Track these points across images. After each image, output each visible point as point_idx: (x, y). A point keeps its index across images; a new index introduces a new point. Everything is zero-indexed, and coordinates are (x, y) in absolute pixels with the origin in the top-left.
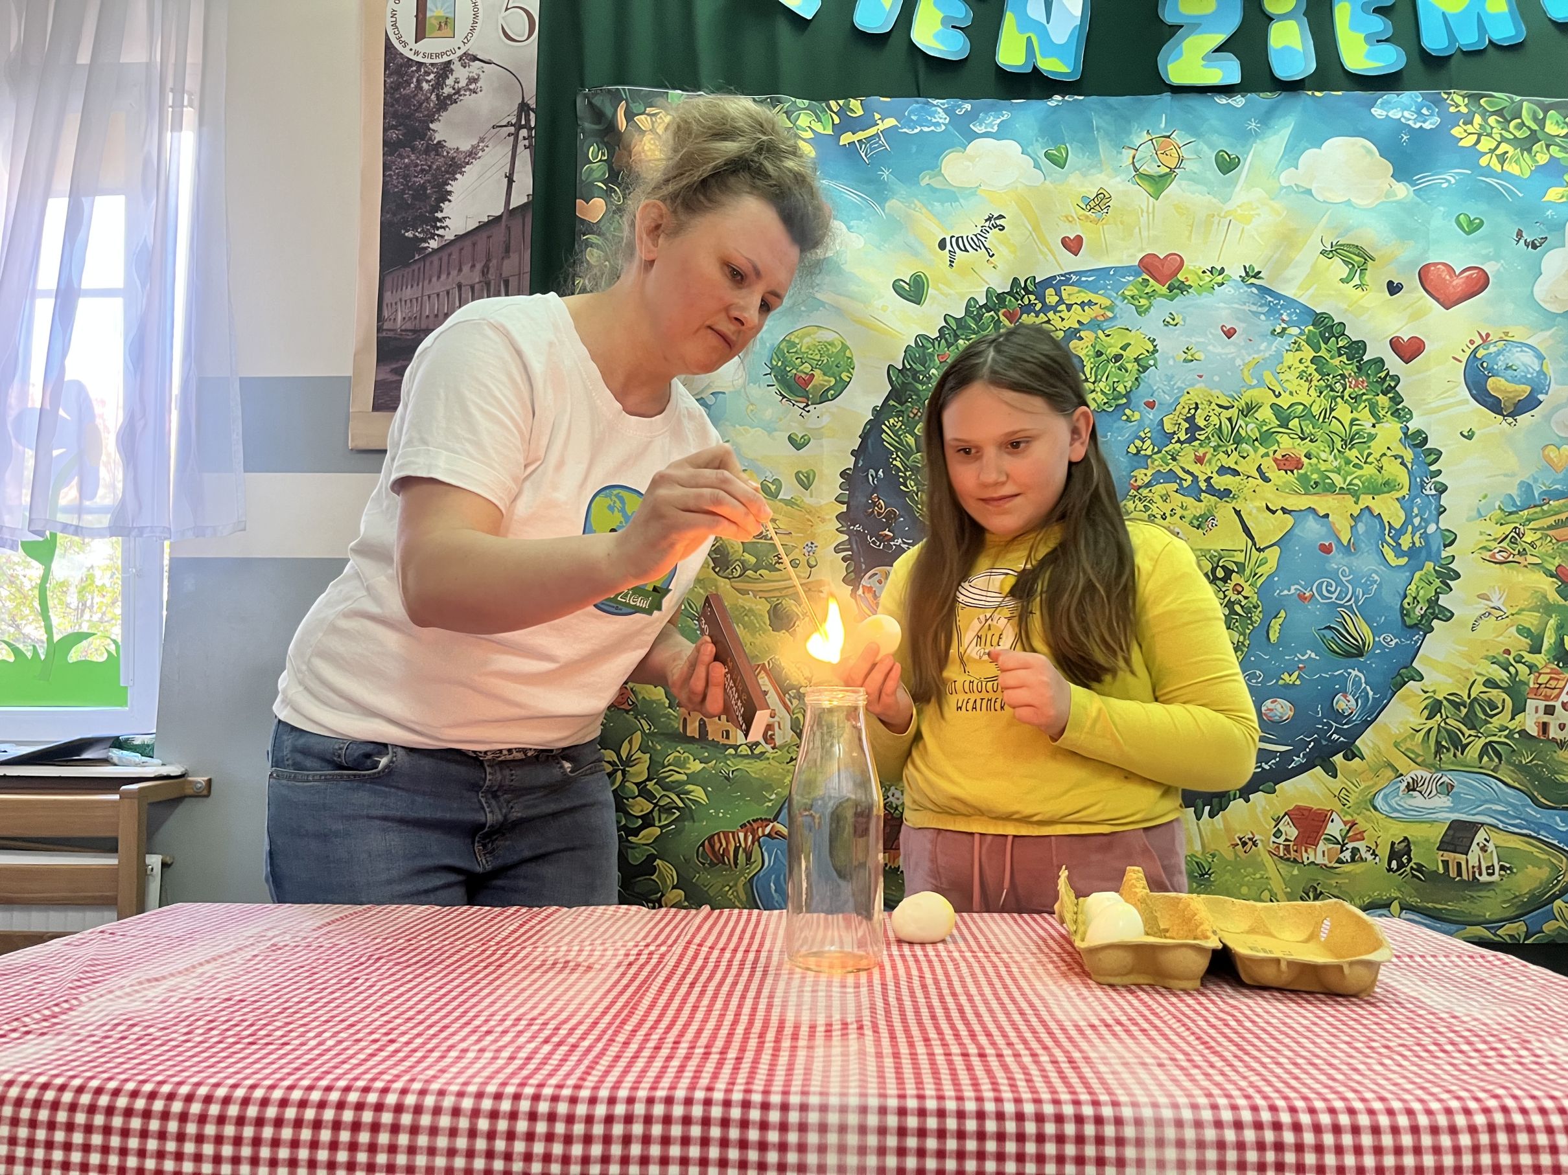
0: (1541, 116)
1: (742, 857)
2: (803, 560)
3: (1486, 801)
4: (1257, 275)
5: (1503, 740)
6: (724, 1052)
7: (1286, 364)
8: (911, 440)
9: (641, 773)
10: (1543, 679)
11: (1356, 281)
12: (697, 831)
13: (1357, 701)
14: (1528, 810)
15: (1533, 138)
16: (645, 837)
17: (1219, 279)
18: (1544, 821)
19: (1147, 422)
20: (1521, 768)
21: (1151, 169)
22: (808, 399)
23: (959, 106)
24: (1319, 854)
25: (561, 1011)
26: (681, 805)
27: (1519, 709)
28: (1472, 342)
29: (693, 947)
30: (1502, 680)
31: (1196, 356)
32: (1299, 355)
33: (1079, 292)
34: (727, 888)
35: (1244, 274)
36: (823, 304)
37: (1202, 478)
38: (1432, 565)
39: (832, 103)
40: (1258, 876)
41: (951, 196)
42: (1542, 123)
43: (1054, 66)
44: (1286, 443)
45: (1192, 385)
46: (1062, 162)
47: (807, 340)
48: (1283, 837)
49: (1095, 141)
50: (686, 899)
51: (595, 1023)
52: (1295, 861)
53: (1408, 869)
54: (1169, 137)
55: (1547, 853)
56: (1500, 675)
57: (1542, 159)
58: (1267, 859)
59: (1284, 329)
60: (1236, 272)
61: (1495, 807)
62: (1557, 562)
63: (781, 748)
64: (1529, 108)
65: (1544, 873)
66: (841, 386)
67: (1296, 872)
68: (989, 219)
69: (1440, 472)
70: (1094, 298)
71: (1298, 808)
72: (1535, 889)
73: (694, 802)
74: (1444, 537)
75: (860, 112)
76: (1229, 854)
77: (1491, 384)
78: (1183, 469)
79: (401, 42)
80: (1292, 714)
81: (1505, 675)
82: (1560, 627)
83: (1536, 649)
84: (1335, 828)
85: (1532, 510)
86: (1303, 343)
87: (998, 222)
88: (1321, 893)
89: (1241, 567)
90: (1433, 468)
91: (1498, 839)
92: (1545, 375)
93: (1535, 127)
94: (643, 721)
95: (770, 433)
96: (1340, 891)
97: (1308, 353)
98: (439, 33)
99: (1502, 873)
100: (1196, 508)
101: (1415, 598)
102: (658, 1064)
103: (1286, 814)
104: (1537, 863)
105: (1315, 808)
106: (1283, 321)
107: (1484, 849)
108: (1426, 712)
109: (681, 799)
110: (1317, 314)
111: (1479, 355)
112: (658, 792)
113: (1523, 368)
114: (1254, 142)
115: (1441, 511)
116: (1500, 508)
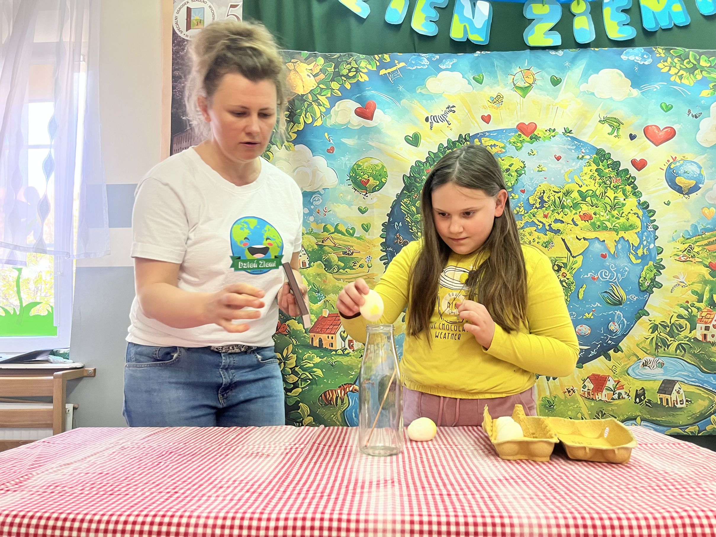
0: (698, 58)
1: (339, 401)
2: (366, 264)
3: (680, 371)
4: (570, 132)
5: (686, 342)
6: (329, 495)
7: (584, 172)
8: (414, 209)
9: (292, 364)
10: (704, 314)
11: (615, 134)
12: (319, 390)
13: (619, 325)
14: (699, 374)
15: (695, 68)
16: (295, 393)
17: (553, 134)
18: (706, 379)
19: (522, 199)
20: (694, 355)
21: (521, 84)
22: (367, 191)
23: (434, 57)
24: (603, 396)
25: (255, 476)
26: (311, 378)
27: (693, 328)
28: (668, 161)
29: (316, 445)
30: (685, 315)
31: (543, 169)
32: (590, 168)
33: (490, 140)
34: (333, 416)
35: (564, 132)
36: (373, 147)
37: (547, 224)
38: (652, 263)
39: (376, 56)
40: (575, 406)
41: (430, 97)
42: (698, 61)
43: (477, 38)
44: (585, 208)
45: (542, 182)
46: (481, 81)
47: (366, 164)
48: (587, 388)
49: (496, 71)
50: (314, 421)
51: (270, 482)
52: (593, 399)
53: (644, 402)
54: (529, 70)
55: (707, 394)
56: (684, 313)
57: (699, 77)
58: (580, 399)
59: (583, 156)
60: (560, 130)
61: (683, 373)
62: (709, 260)
63: (357, 351)
64: (693, 54)
65: (706, 403)
66: (382, 185)
67: (593, 404)
68: (448, 108)
69: (655, 220)
70: (497, 143)
71: (593, 375)
72: (702, 410)
73: (317, 376)
74: (658, 250)
75: (389, 60)
76: (561, 396)
77: (678, 180)
78: (538, 221)
79: (180, 31)
80: (589, 332)
81: (686, 312)
82: (711, 290)
83: (700, 301)
84: (610, 384)
85: (697, 237)
86: (592, 162)
87: (452, 109)
88: (605, 414)
89: (565, 265)
90: (652, 218)
91: (685, 388)
92: (702, 175)
93: (695, 63)
94: (293, 340)
95: (350, 207)
96: (613, 413)
97: (594, 167)
98: (197, 27)
99: (687, 403)
100: (544, 238)
101: (645, 278)
102: (299, 501)
103: (588, 377)
104: (703, 399)
105: (601, 375)
106: (583, 152)
107: (678, 392)
108: (651, 330)
109: (311, 375)
110: (598, 149)
111: (672, 167)
112: (300, 372)
113: (692, 172)
114: (568, 72)
115: (656, 238)
116: (683, 236)
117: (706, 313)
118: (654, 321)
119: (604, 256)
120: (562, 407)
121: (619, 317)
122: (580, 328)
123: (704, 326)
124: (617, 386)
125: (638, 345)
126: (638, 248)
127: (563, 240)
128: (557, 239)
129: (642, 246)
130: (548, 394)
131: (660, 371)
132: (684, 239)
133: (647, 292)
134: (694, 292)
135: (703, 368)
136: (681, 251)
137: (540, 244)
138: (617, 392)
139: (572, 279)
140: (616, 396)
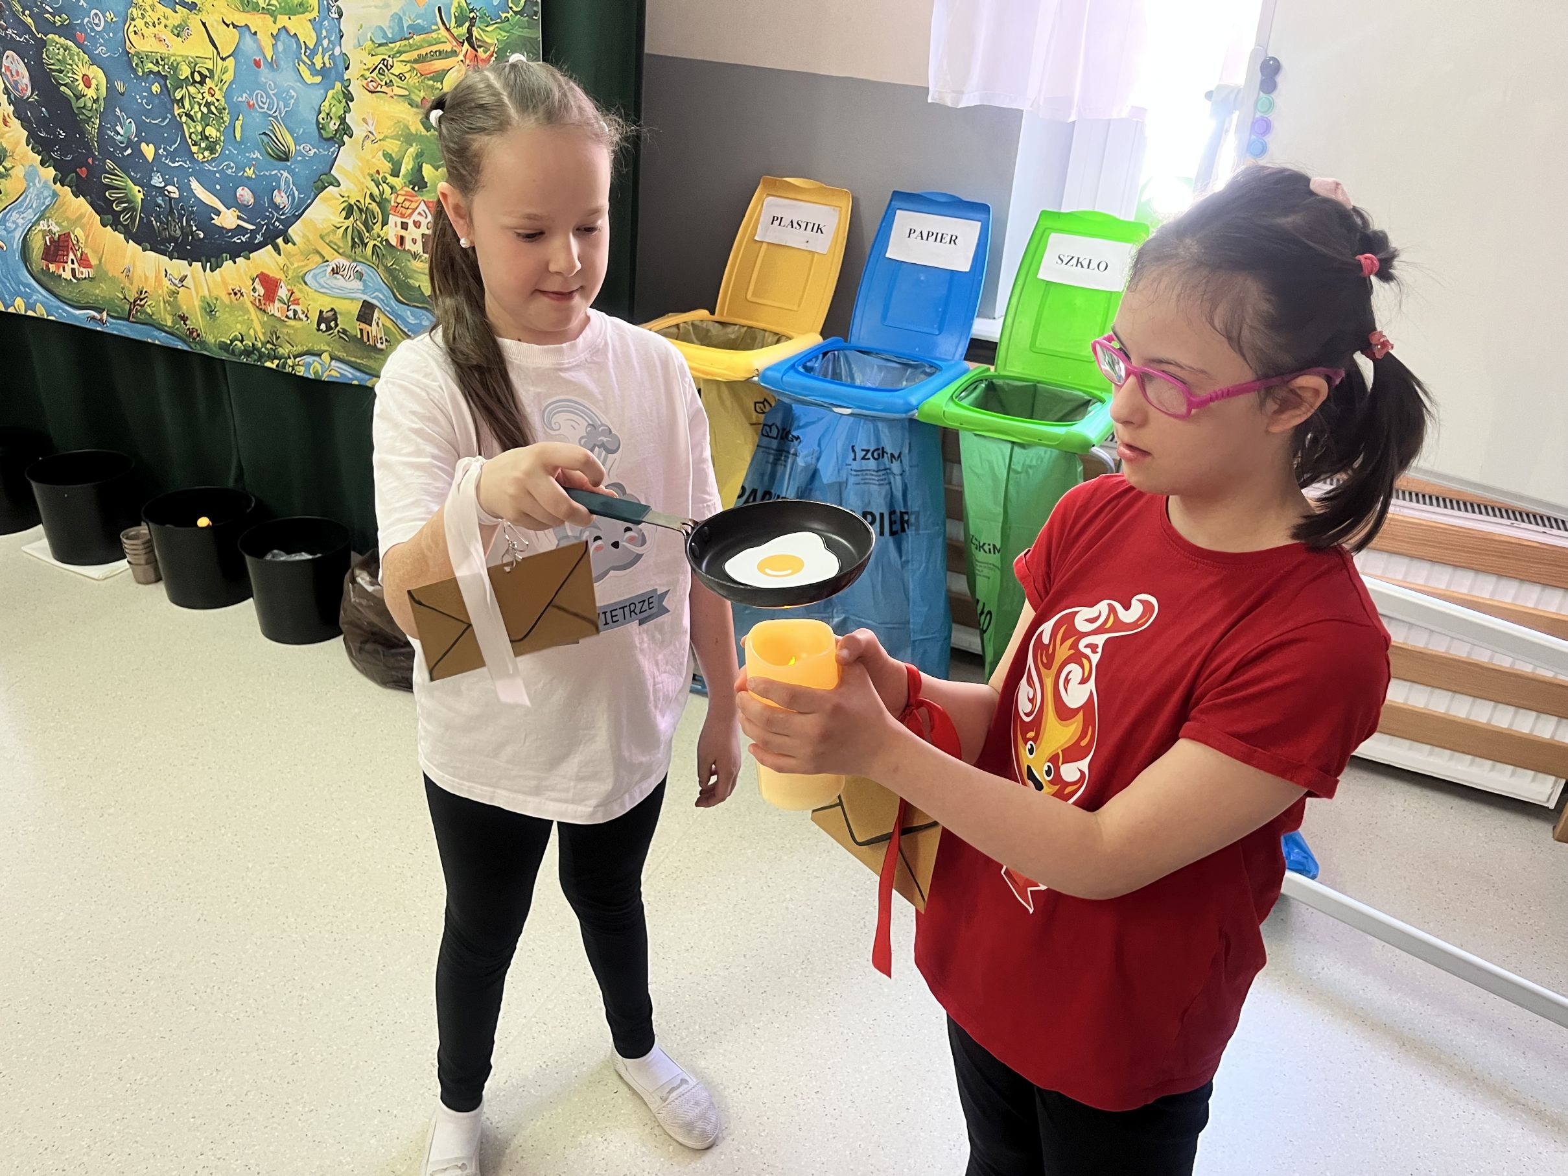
5: (379, 245)
10: (400, 200)
24: (276, 309)
27: (385, 221)
30: (376, 195)
52: (265, 311)
53: (336, 331)
56: (375, 191)
58: (251, 307)
62: (422, 94)
67: (265, 319)
71: (262, 273)
76: (226, 298)
81: (377, 190)
82: (419, 155)
84: (283, 293)
88: (279, 336)
89: (211, 73)
91: (382, 319)
96: (289, 338)
101: (328, 114)
103: (257, 276)
105: (271, 275)
107: (378, 325)
108: (344, 213)
116: (371, 39)
117: (403, 198)
118: (348, 197)
119: (257, 64)
120: (227, 315)
121: (287, 182)
122: (242, 193)
123: (399, 220)
124: (292, 299)
125: (322, 237)
126: (314, 52)
127: (204, 24)
128: (194, 21)
129: (320, 48)
130: (206, 293)
131: (357, 285)
132: (372, 46)
133: (336, 143)
134: (388, 156)
135: (397, 294)
136: (368, 69)
137: (169, 29)
138: (292, 307)
139: (223, 101)
140: (291, 314)
